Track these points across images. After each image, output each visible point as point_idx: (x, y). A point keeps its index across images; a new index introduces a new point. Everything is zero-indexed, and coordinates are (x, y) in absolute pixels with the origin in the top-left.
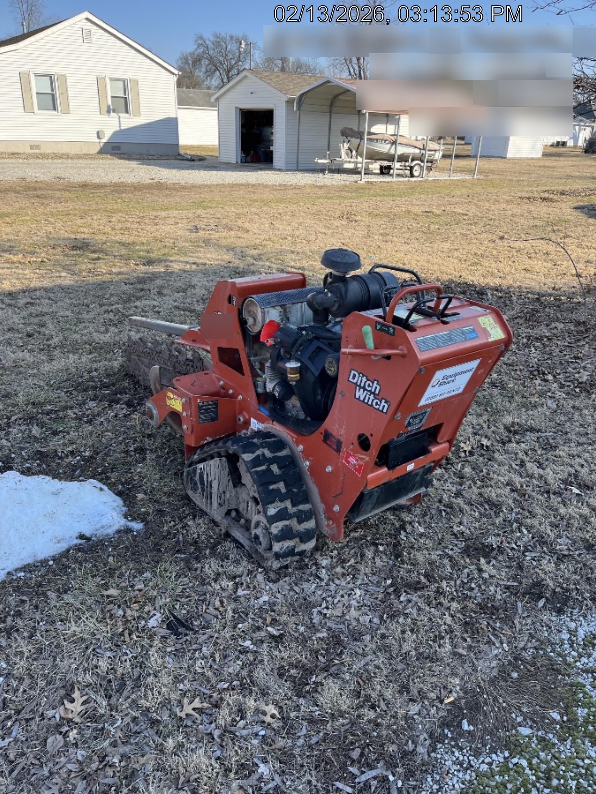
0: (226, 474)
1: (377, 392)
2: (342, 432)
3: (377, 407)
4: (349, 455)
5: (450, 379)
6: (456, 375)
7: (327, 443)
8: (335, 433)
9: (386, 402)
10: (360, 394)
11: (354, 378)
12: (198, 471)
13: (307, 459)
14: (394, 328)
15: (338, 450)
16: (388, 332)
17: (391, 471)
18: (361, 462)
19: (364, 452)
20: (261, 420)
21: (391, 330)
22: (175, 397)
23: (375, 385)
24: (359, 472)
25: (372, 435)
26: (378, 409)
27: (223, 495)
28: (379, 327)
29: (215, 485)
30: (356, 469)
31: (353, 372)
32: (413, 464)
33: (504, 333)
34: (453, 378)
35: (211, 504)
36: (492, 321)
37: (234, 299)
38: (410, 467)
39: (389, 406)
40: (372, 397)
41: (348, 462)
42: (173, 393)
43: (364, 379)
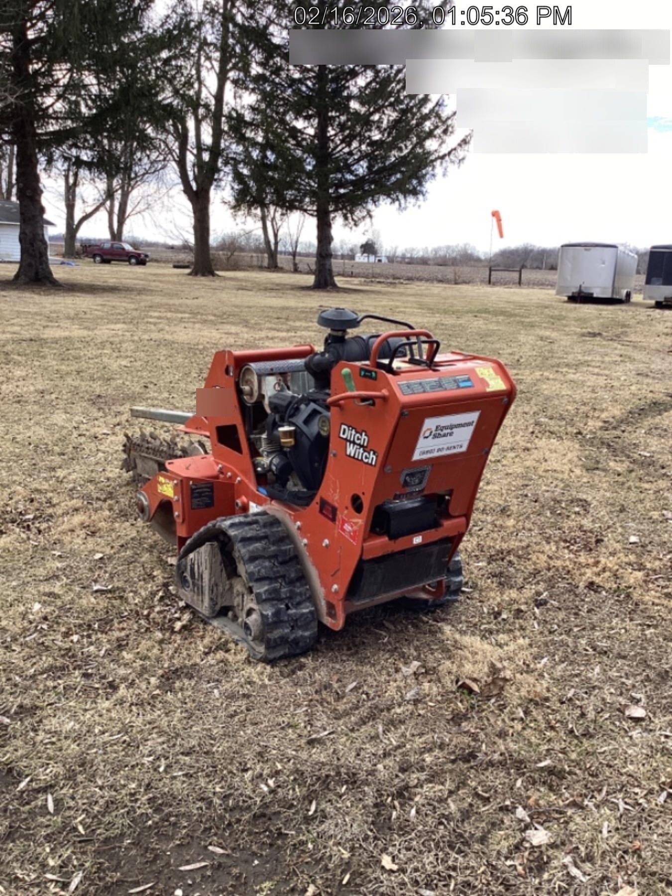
0: (219, 563)
1: (365, 444)
2: (337, 498)
3: (366, 461)
4: (344, 522)
5: (445, 431)
6: (452, 427)
7: (323, 514)
8: (329, 500)
9: (374, 454)
10: (351, 450)
11: (344, 433)
12: (189, 563)
13: (304, 536)
14: (376, 372)
15: (333, 519)
16: (370, 377)
17: (392, 542)
18: (355, 528)
19: (357, 514)
20: (259, 502)
21: (374, 374)
22: (167, 481)
23: (364, 436)
24: (354, 540)
25: (363, 494)
26: (367, 463)
27: (215, 589)
28: (363, 373)
29: (206, 576)
30: (351, 537)
31: (343, 427)
32: (420, 537)
33: (505, 384)
34: (449, 431)
35: (202, 601)
36: (492, 371)
37: (231, 369)
38: (417, 540)
39: (377, 457)
40: (361, 450)
41: (344, 530)
42: (165, 477)
43: (353, 432)
